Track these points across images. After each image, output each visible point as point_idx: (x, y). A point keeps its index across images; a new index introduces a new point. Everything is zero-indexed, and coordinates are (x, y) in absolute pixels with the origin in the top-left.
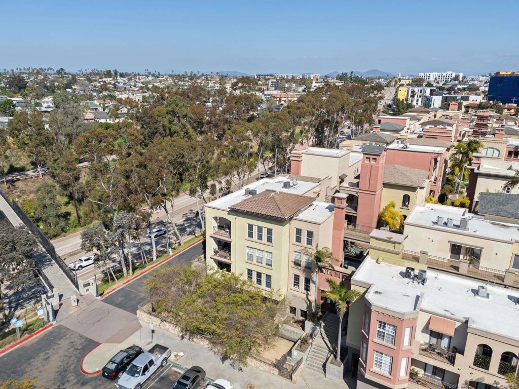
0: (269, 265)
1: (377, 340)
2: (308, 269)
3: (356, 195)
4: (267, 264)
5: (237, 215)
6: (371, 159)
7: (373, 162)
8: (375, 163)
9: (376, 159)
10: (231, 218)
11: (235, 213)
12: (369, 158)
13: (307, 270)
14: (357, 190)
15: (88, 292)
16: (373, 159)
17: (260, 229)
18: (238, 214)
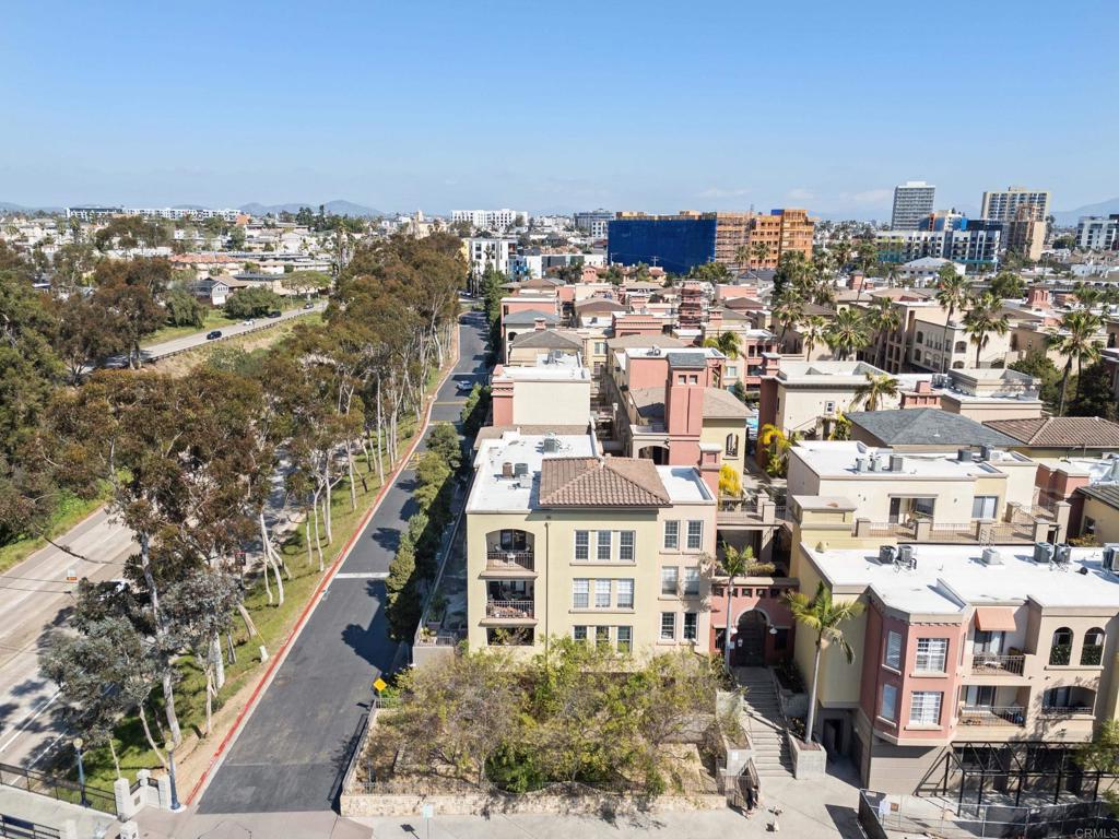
0: (625, 605)
1: (918, 672)
2: (693, 594)
3: (664, 446)
4: (619, 605)
5: (549, 518)
6: (688, 377)
7: (691, 383)
8: (694, 383)
9: (696, 377)
10: (535, 527)
11: (544, 516)
12: (685, 377)
13: (691, 597)
14: (665, 438)
15: (141, 805)
16: (691, 376)
17: (604, 537)
18: (553, 515)
